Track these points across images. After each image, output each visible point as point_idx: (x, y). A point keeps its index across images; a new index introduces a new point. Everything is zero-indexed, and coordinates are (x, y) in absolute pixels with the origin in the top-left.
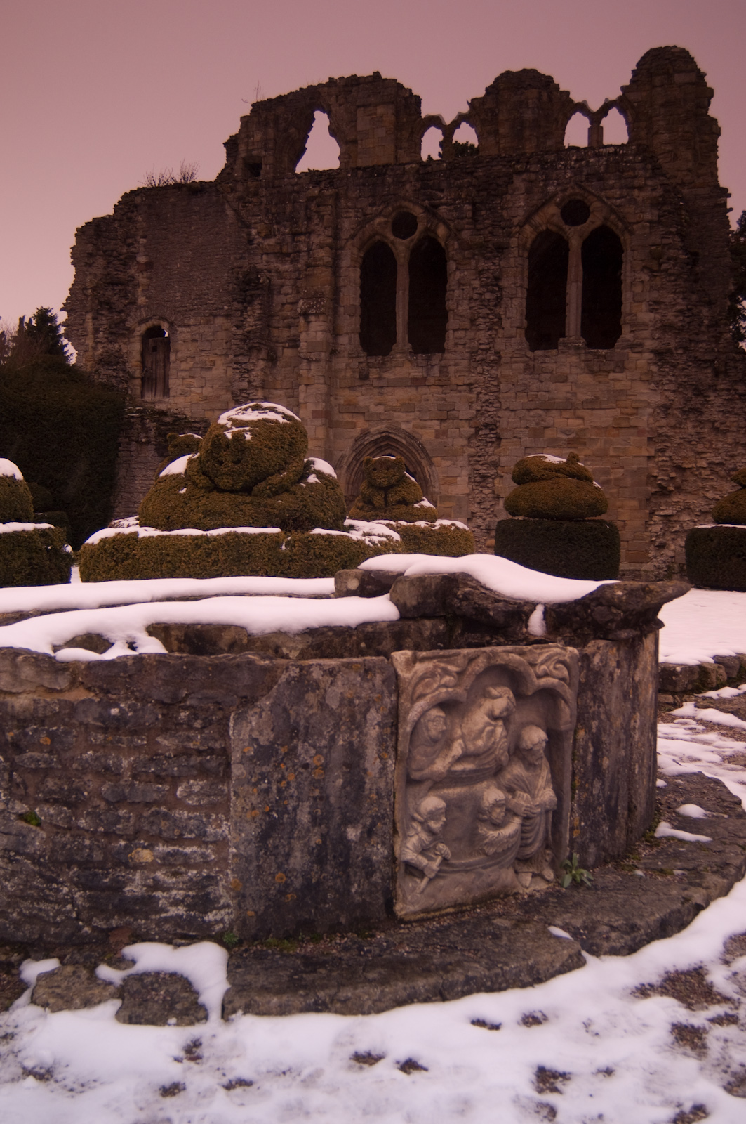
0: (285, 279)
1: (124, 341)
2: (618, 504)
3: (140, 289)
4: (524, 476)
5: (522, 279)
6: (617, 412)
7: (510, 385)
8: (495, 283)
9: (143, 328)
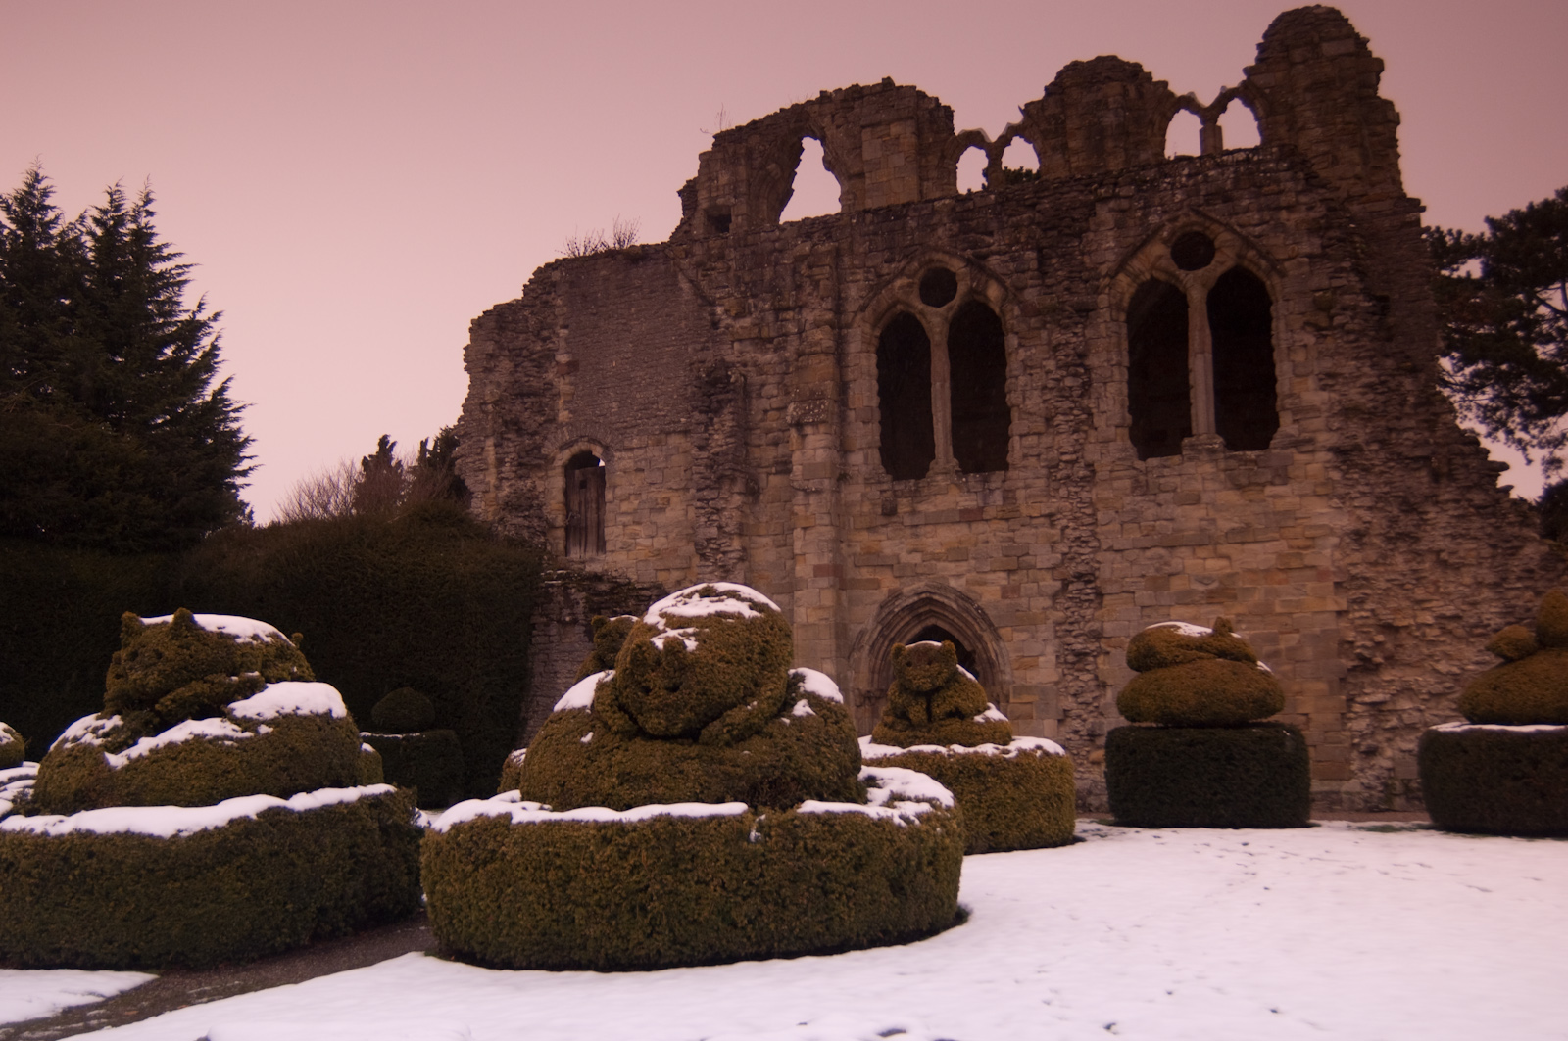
0: (766, 374)
1: (540, 474)
2: (1296, 688)
3: (562, 400)
4: (1146, 657)
5: (1120, 353)
6: (1282, 546)
7: (1112, 513)
8: (1079, 362)
9: (567, 455)
